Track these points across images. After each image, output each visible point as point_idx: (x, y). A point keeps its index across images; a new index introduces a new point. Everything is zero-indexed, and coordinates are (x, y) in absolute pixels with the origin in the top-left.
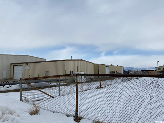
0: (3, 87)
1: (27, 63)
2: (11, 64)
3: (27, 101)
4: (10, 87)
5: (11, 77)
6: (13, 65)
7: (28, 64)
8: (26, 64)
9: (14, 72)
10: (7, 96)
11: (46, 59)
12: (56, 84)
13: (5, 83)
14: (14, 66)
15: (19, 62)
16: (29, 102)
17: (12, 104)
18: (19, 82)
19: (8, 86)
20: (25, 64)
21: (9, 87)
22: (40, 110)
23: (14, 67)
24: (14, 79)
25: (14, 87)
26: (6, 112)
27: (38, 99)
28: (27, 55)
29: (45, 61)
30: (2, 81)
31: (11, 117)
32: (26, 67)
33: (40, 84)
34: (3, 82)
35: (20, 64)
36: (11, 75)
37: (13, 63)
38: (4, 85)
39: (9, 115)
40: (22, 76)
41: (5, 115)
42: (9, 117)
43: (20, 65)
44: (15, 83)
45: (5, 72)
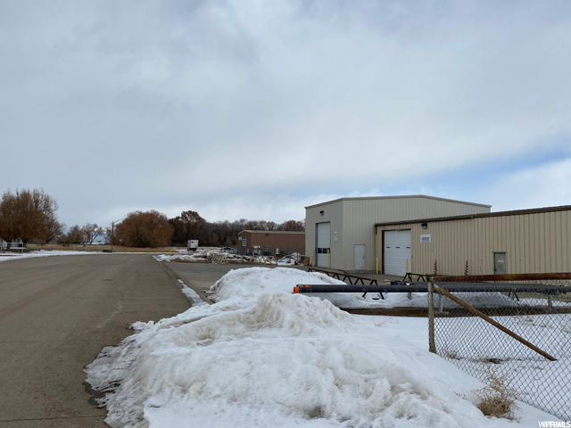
0: (364, 296)
1: (424, 223)
2: (377, 226)
3: (453, 356)
4: (383, 298)
5: (378, 268)
6: (381, 229)
7: (429, 224)
8: (423, 225)
9: (386, 249)
10: (379, 325)
11: (489, 207)
12: (543, 302)
13: (367, 283)
14: (383, 232)
15: (398, 220)
16: (461, 361)
17: (412, 359)
18: (408, 284)
19: (376, 295)
20: (420, 225)
21: (381, 299)
22: (512, 402)
23: (386, 234)
24: (386, 272)
25: (393, 299)
26: (403, 386)
27: (490, 357)
28: (421, 197)
29: (486, 212)
30: (358, 278)
31: (425, 409)
32: (422, 236)
33: (477, 299)
34: (361, 279)
35: (404, 225)
36: (378, 259)
37: (380, 222)
38: (366, 290)
39: (415, 399)
40: (410, 266)
41: (403, 397)
42: (415, 405)
43: (402, 230)
44: (396, 286)
45: (360, 250)
